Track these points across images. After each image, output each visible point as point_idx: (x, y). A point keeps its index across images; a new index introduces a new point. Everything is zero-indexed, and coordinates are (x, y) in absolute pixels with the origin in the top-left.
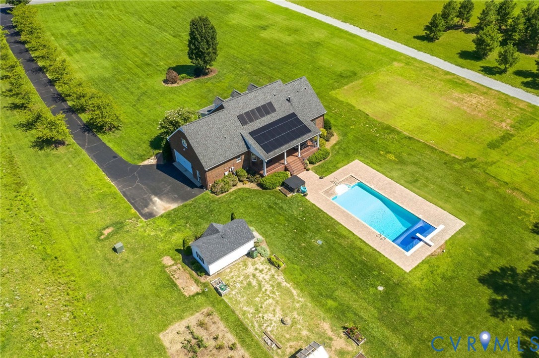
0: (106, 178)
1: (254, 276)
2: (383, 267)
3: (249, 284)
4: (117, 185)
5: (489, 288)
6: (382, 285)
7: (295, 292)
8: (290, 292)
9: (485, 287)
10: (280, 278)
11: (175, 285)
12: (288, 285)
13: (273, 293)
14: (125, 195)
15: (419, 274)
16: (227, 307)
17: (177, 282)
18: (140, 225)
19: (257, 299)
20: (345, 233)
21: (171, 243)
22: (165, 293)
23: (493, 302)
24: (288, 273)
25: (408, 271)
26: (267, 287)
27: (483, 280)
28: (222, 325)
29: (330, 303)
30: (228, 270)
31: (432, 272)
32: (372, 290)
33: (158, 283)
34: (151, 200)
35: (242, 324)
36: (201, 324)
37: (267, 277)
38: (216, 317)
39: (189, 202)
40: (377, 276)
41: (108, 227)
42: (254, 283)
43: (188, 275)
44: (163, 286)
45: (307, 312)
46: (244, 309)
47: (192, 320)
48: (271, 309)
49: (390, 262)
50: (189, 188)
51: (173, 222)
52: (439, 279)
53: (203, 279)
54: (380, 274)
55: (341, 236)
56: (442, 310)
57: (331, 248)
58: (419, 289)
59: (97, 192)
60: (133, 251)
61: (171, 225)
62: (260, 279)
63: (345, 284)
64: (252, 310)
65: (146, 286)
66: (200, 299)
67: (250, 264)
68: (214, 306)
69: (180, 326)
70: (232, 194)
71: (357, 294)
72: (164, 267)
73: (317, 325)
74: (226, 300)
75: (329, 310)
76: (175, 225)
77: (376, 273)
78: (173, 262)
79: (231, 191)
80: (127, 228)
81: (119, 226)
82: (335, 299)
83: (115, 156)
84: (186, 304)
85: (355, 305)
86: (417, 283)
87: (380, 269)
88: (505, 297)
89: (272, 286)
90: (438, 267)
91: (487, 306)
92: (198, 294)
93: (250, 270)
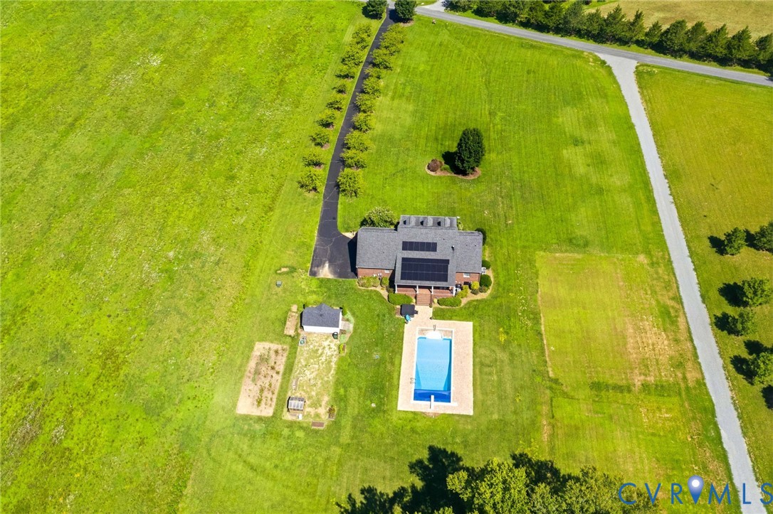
0: (316, 232)
1: (324, 348)
2: (390, 397)
3: (317, 350)
4: (318, 241)
5: (429, 454)
6: (376, 404)
7: (332, 372)
8: (331, 370)
9: (428, 453)
10: (334, 359)
11: (285, 324)
12: (334, 366)
13: (323, 364)
14: (315, 251)
15: (402, 415)
16: (295, 353)
17: (288, 323)
18: (303, 277)
19: (312, 361)
20: (397, 362)
21: (306, 299)
22: (277, 324)
23: (420, 462)
24: (342, 359)
25: (398, 409)
26: (323, 359)
27: (431, 449)
28: (284, 359)
29: (342, 391)
30: (316, 335)
31: (410, 421)
32: (368, 402)
33: (279, 316)
34: (324, 263)
35: (292, 366)
36: (276, 352)
37: (329, 354)
38: (286, 354)
39: (341, 280)
40: (380, 398)
41: (286, 267)
42: (320, 352)
43: (295, 323)
44: (279, 320)
45: (326, 386)
46: (301, 360)
47: (275, 346)
48: (312, 370)
49: (397, 398)
50: (350, 270)
51: (320, 287)
52: (409, 427)
53: (299, 330)
54: (383, 398)
55: (393, 364)
56: (388, 441)
57: (378, 365)
58: (391, 423)
59: (302, 239)
60: (285, 290)
61: (317, 288)
62: (325, 352)
63: (360, 388)
64: (304, 363)
65: (273, 314)
66: (289, 340)
67: (329, 340)
68: (290, 348)
69: (267, 345)
70: (368, 291)
71: (359, 398)
72: (290, 310)
73: (322, 395)
74: (299, 349)
75: (337, 393)
76: (319, 289)
77: (382, 396)
78: (296, 311)
79: (370, 288)
80: (295, 274)
81: (293, 270)
82: (346, 391)
83: (335, 218)
84: (281, 336)
85: (351, 402)
86: (394, 418)
87: (387, 396)
88: (431, 466)
89: (326, 360)
90: (418, 421)
91: (414, 461)
92: (290, 336)
93: (326, 343)
